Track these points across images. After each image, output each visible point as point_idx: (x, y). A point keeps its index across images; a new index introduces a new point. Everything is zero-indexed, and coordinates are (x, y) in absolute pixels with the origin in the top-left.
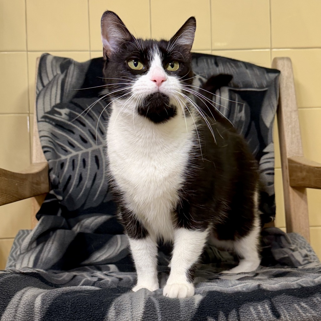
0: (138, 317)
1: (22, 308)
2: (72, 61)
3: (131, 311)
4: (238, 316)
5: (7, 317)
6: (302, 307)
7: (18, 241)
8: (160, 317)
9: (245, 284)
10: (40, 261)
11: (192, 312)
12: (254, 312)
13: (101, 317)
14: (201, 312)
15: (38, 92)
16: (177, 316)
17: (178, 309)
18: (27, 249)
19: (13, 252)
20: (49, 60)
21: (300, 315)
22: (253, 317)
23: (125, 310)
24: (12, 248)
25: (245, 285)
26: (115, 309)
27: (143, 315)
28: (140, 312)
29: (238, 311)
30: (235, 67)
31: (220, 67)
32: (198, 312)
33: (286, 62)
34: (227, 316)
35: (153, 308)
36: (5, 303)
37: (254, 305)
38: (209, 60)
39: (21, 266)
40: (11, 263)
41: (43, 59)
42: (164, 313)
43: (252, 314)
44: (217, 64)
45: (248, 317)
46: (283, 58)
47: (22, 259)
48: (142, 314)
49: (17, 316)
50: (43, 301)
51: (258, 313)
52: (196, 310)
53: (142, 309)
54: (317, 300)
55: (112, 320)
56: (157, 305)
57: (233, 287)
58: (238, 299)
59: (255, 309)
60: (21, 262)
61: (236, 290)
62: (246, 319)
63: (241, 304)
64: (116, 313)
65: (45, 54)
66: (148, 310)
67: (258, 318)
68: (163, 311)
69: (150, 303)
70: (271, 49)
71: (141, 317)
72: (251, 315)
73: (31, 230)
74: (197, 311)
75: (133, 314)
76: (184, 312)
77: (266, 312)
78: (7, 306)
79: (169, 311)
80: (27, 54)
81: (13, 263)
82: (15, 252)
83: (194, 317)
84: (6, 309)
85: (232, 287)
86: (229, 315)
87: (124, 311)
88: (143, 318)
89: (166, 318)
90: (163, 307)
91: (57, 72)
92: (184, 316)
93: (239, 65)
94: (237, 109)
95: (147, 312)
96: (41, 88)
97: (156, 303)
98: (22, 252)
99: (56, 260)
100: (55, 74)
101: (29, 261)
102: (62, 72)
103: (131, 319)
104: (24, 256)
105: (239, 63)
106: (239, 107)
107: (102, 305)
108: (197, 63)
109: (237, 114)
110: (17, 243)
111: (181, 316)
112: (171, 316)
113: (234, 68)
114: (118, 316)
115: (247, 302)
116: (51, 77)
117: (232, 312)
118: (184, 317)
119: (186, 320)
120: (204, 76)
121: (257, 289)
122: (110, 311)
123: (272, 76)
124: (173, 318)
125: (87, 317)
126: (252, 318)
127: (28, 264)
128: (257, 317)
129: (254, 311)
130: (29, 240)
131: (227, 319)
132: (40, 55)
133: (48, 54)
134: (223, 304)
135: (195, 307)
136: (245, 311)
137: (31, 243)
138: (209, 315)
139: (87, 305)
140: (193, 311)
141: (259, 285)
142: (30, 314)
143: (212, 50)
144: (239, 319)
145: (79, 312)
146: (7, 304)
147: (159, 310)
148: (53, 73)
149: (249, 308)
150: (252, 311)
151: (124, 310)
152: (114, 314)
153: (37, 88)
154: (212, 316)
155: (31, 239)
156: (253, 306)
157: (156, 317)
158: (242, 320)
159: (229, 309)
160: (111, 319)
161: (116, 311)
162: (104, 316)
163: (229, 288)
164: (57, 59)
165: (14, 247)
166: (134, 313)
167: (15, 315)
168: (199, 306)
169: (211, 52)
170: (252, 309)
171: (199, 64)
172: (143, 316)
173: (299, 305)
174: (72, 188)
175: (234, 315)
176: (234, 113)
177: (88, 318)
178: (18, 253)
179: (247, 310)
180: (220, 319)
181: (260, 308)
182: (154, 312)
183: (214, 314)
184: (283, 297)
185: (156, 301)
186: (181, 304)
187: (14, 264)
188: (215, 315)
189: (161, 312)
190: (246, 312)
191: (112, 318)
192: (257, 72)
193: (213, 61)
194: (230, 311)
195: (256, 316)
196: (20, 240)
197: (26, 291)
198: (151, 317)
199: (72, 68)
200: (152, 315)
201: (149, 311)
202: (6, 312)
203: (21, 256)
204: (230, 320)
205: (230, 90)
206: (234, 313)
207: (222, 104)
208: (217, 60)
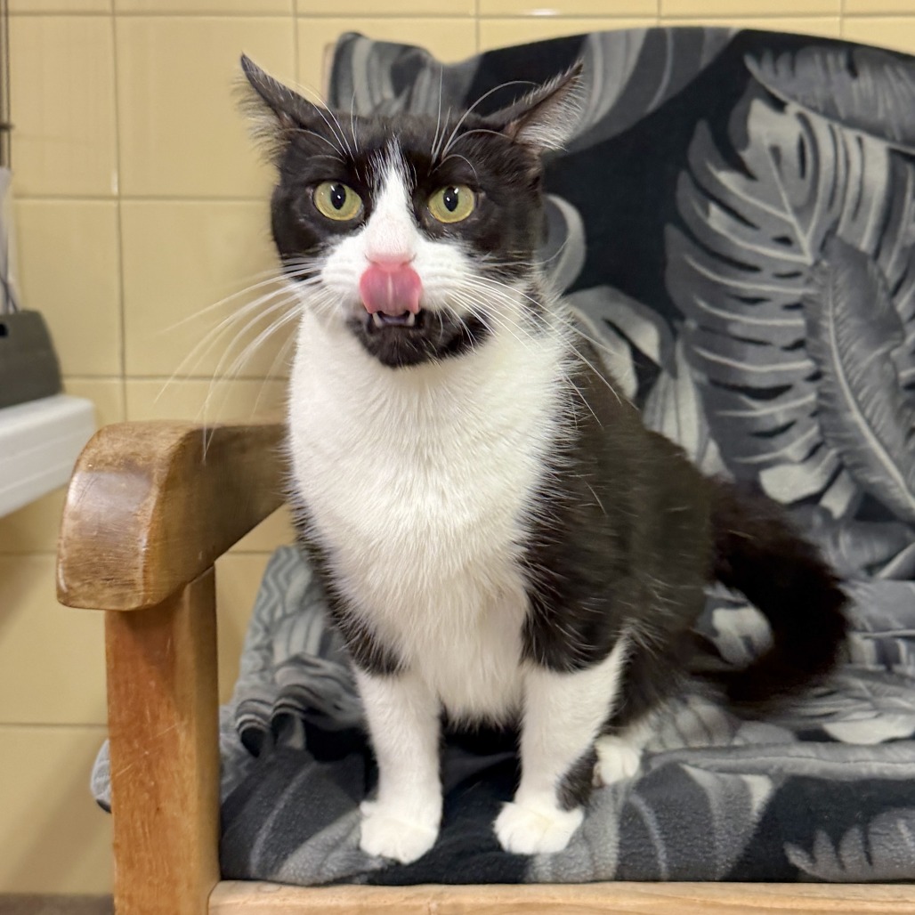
2: (428, 59)
4: (867, 843)
7: (275, 577)
11: (744, 833)
12: (908, 834)
18: (302, 601)
19: (262, 607)
20: (361, 53)
22: (904, 847)
24: (260, 596)
29: (865, 829)
30: (908, 81)
31: (861, 78)
34: (836, 843)
37: (909, 816)
38: (830, 59)
39: (288, 649)
40: (258, 639)
41: (343, 52)
43: (902, 840)
44: (853, 70)
45: (893, 848)
47: (289, 629)
59: (911, 828)
60: (286, 636)
62: (887, 851)
63: (874, 813)
65: (349, 37)
72: (899, 842)
80: (296, 26)
81: (264, 638)
82: (267, 610)
86: (843, 842)
91: (382, 95)
94: (909, 210)
98: (289, 611)
100: (378, 100)
101: (307, 637)
102: (398, 92)
104: (294, 623)
108: (793, 66)
110: (271, 583)
113: (905, 84)
115: (892, 808)
117: (849, 833)
120: (813, 104)
126: (902, 849)
127: (305, 646)
129: (908, 830)
131: (837, 849)
133: (357, 36)
136: (885, 832)
143: (845, 15)
144: (868, 851)
148: (372, 97)
149: (895, 823)
150: (904, 831)
156: (907, 818)
158: (876, 853)
159: (841, 825)
164: (381, 48)
165: (265, 594)
170: (901, 826)
171: (798, 70)
175: (856, 840)
178: (279, 613)
179: (891, 829)
180: (819, 851)
187: (266, 642)
188: (805, 840)
190: (887, 834)
193: (842, 60)
194: (845, 829)
195: (913, 844)
196: (281, 577)
199: (425, 79)
203: (287, 623)
204: (845, 853)
205: (893, 153)
206: (854, 835)
207: (867, 194)
208: (854, 55)
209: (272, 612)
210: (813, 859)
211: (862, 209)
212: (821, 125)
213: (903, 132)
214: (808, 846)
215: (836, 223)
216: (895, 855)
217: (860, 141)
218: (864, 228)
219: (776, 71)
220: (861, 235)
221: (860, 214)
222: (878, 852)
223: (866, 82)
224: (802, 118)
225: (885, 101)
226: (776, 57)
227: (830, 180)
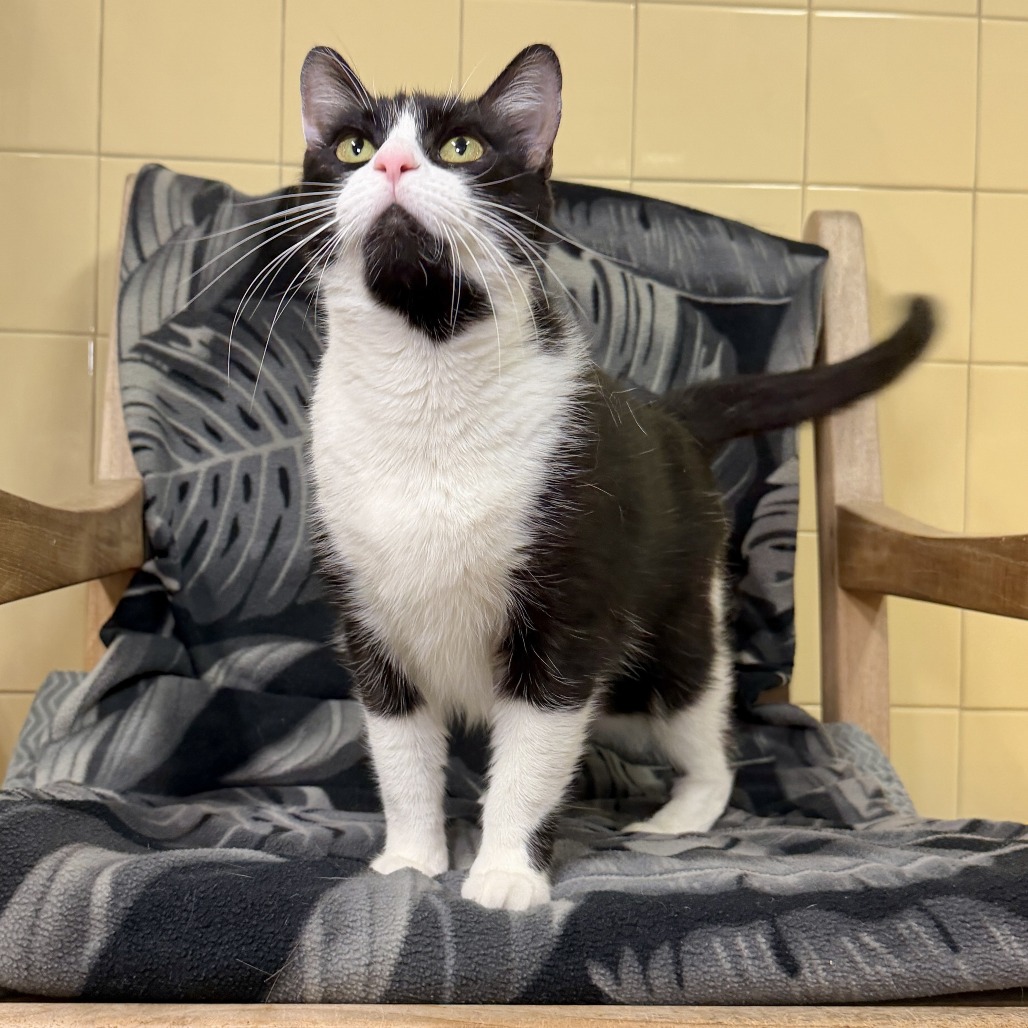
0: (389, 951)
1: (54, 905)
2: (228, 191)
3: (370, 932)
4: (678, 963)
5: (11, 928)
6: (863, 947)
7: (45, 703)
8: (452, 955)
9: (699, 872)
10: (105, 764)
11: (542, 946)
12: (724, 954)
13: (281, 945)
14: (571, 945)
15: (126, 275)
16: (501, 954)
17: (505, 937)
18: (71, 727)
19: (29, 734)
20: (162, 183)
21: (855, 968)
22: (719, 969)
23: (352, 928)
24: (28, 721)
25: (700, 875)
26: (322, 924)
27: (403, 946)
28: (393, 938)
29: (676, 948)
30: (698, 234)
31: (653, 230)
32: (559, 946)
33: (845, 226)
34: (644, 961)
35: (433, 927)
36: (6, 889)
37: (725, 934)
38: (624, 210)
39: (50, 778)
40: (21, 766)
41: (145, 181)
42: (464, 944)
43: (717, 960)
44: (645, 222)
45: (706, 969)
46: (837, 214)
47: (54, 756)
48: (402, 942)
49: (39, 926)
50: (117, 885)
51: (736, 957)
52: (555, 940)
53: (401, 928)
54: (909, 927)
55: (312, 953)
56: (446, 921)
57: (665, 876)
58: (678, 913)
59: (727, 947)
60: (50, 764)
61: (672, 885)
62: (700, 973)
63: (686, 930)
64: (326, 935)
65: (152, 167)
66: (420, 931)
67: (734, 973)
68: (461, 937)
69: (424, 911)
70: (805, 184)
71: (398, 950)
72: (714, 962)
73: (85, 675)
74: (557, 943)
75: (373, 942)
76: (520, 943)
77: (757, 957)
78: (10, 897)
79: (479, 940)
80: (99, 164)
81: (27, 766)
82: (33, 736)
83: (550, 960)
84: (9, 905)
85: (661, 874)
86: (652, 961)
87: (349, 930)
88: (401, 955)
89: (470, 958)
90: (461, 926)
91: (182, 221)
92: (520, 955)
93: (711, 228)
94: (699, 356)
95: (416, 939)
96: (134, 263)
97: (443, 913)
98: (55, 737)
99: (151, 764)
100: (177, 225)
101: (73, 764)
102: (198, 221)
103: (369, 955)
104: (60, 748)
105: (709, 223)
106: (704, 350)
107: (285, 908)
108: (588, 215)
109: (697, 370)
110: (41, 710)
111: (513, 955)
112: (484, 954)
113: (695, 236)
114: (331, 944)
115: (705, 925)
116: (165, 234)
117: (658, 951)
118: (521, 958)
119: (525, 967)
120: (607, 251)
121: (734, 888)
122: (309, 927)
123: (806, 263)
124: (489, 960)
125: (241, 942)
126: (716, 971)
127: (71, 773)
128: (732, 968)
129: (724, 950)
130: (78, 703)
131: (644, 970)
132: (135, 166)
133: (159, 167)
134: (635, 925)
135: (552, 931)
136: (698, 951)
137: (82, 711)
138: (593, 957)
139: (243, 905)
140: (547, 942)
141: (740, 879)
142: (77, 923)
143: (634, 179)
144: (679, 972)
145: (219, 926)
146: (13, 892)
147: (450, 934)
148: (171, 223)
149: (710, 942)
150: (719, 950)
151: (348, 926)
152: (319, 939)
153: (124, 263)
154: (601, 961)
155: (85, 700)
156: (721, 936)
157: (441, 955)
158: (688, 975)
159: (650, 942)
160: (310, 951)
161: (325, 929)
162: (291, 940)
163: (651, 878)
164: (184, 181)
165: (33, 720)
166: (378, 939)
167: (34, 925)
168: (565, 931)
169: (631, 185)
170: (717, 945)
171: (594, 218)
172: (404, 949)
173: (856, 939)
174: (208, 559)
175: (666, 960)
176: (687, 368)
177: (243, 944)
178: (44, 739)
179: (705, 948)
180: (625, 971)
181: (741, 943)
182: (437, 938)
183: (606, 955)
184: (809, 914)
185: (444, 907)
186: (513, 924)
187: (29, 770)
188: (610, 959)
189: (455, 940)
190: (701, 954)
191: (313, 949)
192: (762, 250)
193: (635, 212)
194: (654, 949)
195: (729, 966)
196: (51, 702)
197: (68, 855)
198: (427, 953)
199: (227, 208)
200: (430, 949)
201: (421, 934)
202: (7, 914)
203: (52, 749)
204: (654, 973)
205: (682, 300)
206: (664, 953)
207: (656, 339)
208: (647, 209)
209: (38, 738)
210: (617, 980)
211: (653, 354)
212: (614, 274)
213: (692, 280)
214: (613, 965)
215: (628, 366)
216: (708, 978)
217: (651, 288)
218: (655, 372)
219: (572, 219)
220: (652, 378)
221: (651, 359)
222: (689, 974)
223: (657, 232)
224: (596, 264)
225: (675, 251)
226: (572, 205)
227: (622, 325)
